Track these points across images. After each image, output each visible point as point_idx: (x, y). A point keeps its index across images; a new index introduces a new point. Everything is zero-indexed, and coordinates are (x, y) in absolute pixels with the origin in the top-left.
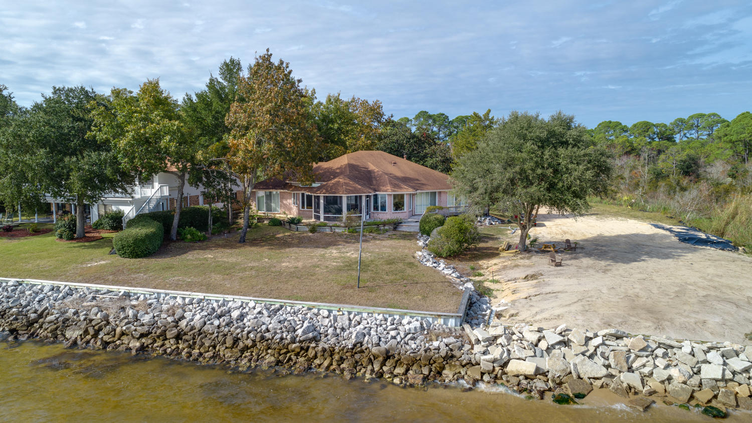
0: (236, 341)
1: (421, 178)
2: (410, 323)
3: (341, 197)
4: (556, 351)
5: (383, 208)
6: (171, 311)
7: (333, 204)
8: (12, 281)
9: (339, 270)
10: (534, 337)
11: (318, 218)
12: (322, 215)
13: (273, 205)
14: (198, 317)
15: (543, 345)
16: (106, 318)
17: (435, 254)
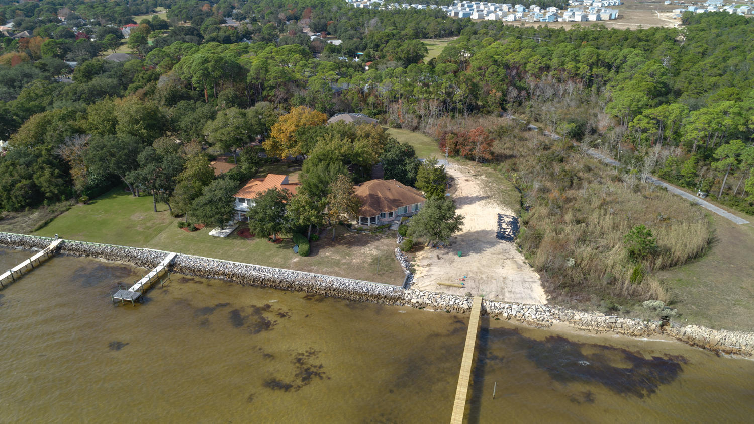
0: (349, 292)
1: (401, 199)
2: (391, 288)
3: (367, 219)
4: (422, 297)
5: (384, 217)
6: (330, 282)
7: (364, 220)
8: (277, 269)
9: (371, 263)
10: (417, 294)
11: (358, 223)
12: (360, 222)
14: (337, 284)
15: (419, 296)
16: (312, 284)
17: (402, 250)
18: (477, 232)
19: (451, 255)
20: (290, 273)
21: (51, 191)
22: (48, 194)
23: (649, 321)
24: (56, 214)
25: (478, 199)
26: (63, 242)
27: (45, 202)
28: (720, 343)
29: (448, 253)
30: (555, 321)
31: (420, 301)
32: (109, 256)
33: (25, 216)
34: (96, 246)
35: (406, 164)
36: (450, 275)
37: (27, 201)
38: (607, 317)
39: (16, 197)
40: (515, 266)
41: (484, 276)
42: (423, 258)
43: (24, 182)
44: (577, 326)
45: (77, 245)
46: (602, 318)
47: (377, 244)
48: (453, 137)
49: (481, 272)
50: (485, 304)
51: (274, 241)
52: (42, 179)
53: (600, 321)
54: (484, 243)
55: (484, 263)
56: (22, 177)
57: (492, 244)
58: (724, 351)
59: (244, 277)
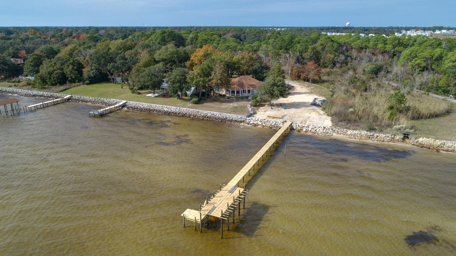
0: (216, 118)
1: (256, 85)
2: (239, 117)
3: (235, 91)
4: (257, 121)
5: (245, 93)
6: (206, 114)
7: (233, 92)
8: (178, 108)
9: (232, 108)
10: (254, 119)
12: (230, 94)
13: (219, 90)
14: (210, 115)
15: (255, 120)
16: (196, 114)
17: (252, 106)
18: (299, 103)
19: (280, 108)
20: (185, 109)
21: (71, 77)
22: (69, 79)
23: (395, 135)
24: (71, 87)
25: (305, 93)
26: (72, 96)
27: (68, 82)
28: (440, 146)
29: (278, 108)
30: (334, 134)
31: (255, 123)
32: (94, 102)
33: (56, 87)
34: (87, 98)
35: (264, 73)
36: (276, 114)
37: (59, 80)
38: (368, 133)
39: (53, 78)
40: (317, 114)
41: (296, 116)
42: (263, 109)
43: (59, 71)
44: (347, 136)
45: (78, 98)
46: (364, 132)
47: (238, 103)
48: (297, 68)
49: (295, 115)
50: (293, 125)
51: (180, 99)
52: (67, 70)
53: (363, 134)
54: (302, 106)
55: (299, 112)
56: (58, 69)
57: (307, 106)
58: (442, 150)
59: (160, 111)
